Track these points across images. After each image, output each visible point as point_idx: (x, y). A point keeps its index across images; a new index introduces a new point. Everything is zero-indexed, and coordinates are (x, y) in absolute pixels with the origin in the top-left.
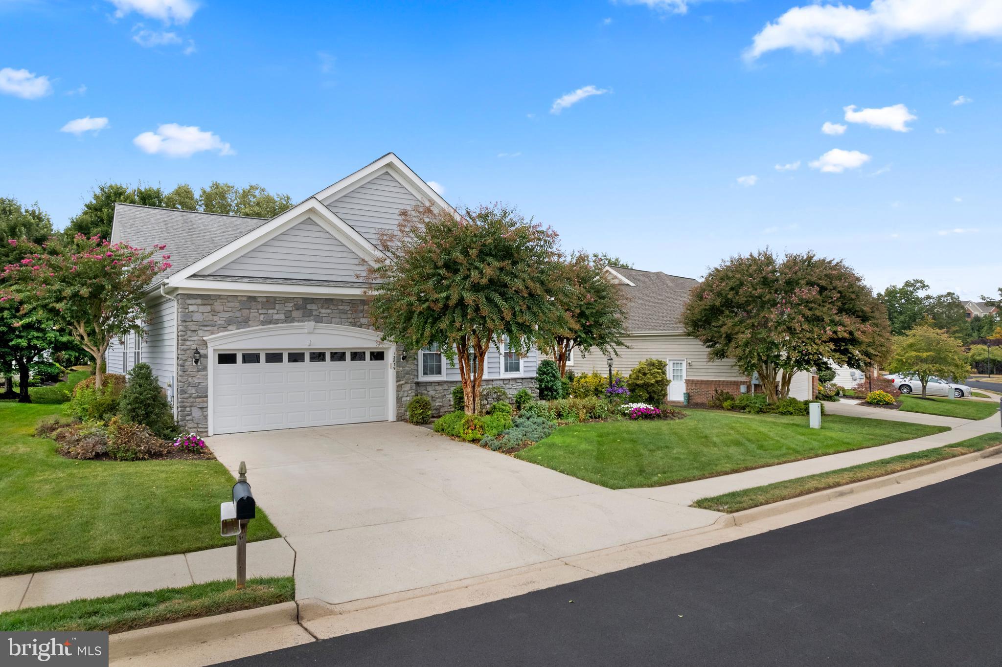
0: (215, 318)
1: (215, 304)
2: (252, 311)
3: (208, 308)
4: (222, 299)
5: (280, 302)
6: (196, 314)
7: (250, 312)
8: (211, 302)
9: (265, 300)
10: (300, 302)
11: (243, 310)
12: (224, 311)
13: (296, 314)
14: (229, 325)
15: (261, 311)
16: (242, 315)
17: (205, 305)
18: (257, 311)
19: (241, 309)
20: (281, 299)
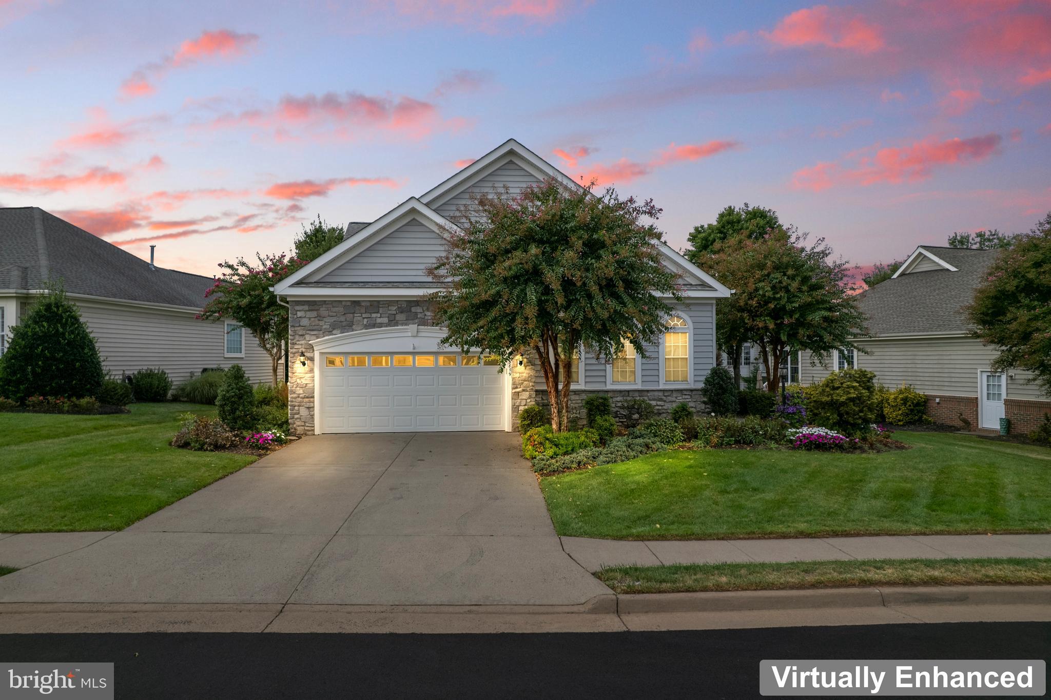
0: (321, 323)
1: (321, 309)
2: (356, 315)
3: (314, 314)
4: (327, 304)
5: (384, 306)
6: (304, 320)
7: (354, 317)
8: (317, 307)
9: (368, 304)
10: (404, 305)
11: (346, 315)
12: (329, 316)
13: (400, 317)
14: (334, 329)
15: (364, 316)
16: (346, 319)
17: (312, 310)
18: (360, 315)
19: (345, 314)
20: (385, 303)
